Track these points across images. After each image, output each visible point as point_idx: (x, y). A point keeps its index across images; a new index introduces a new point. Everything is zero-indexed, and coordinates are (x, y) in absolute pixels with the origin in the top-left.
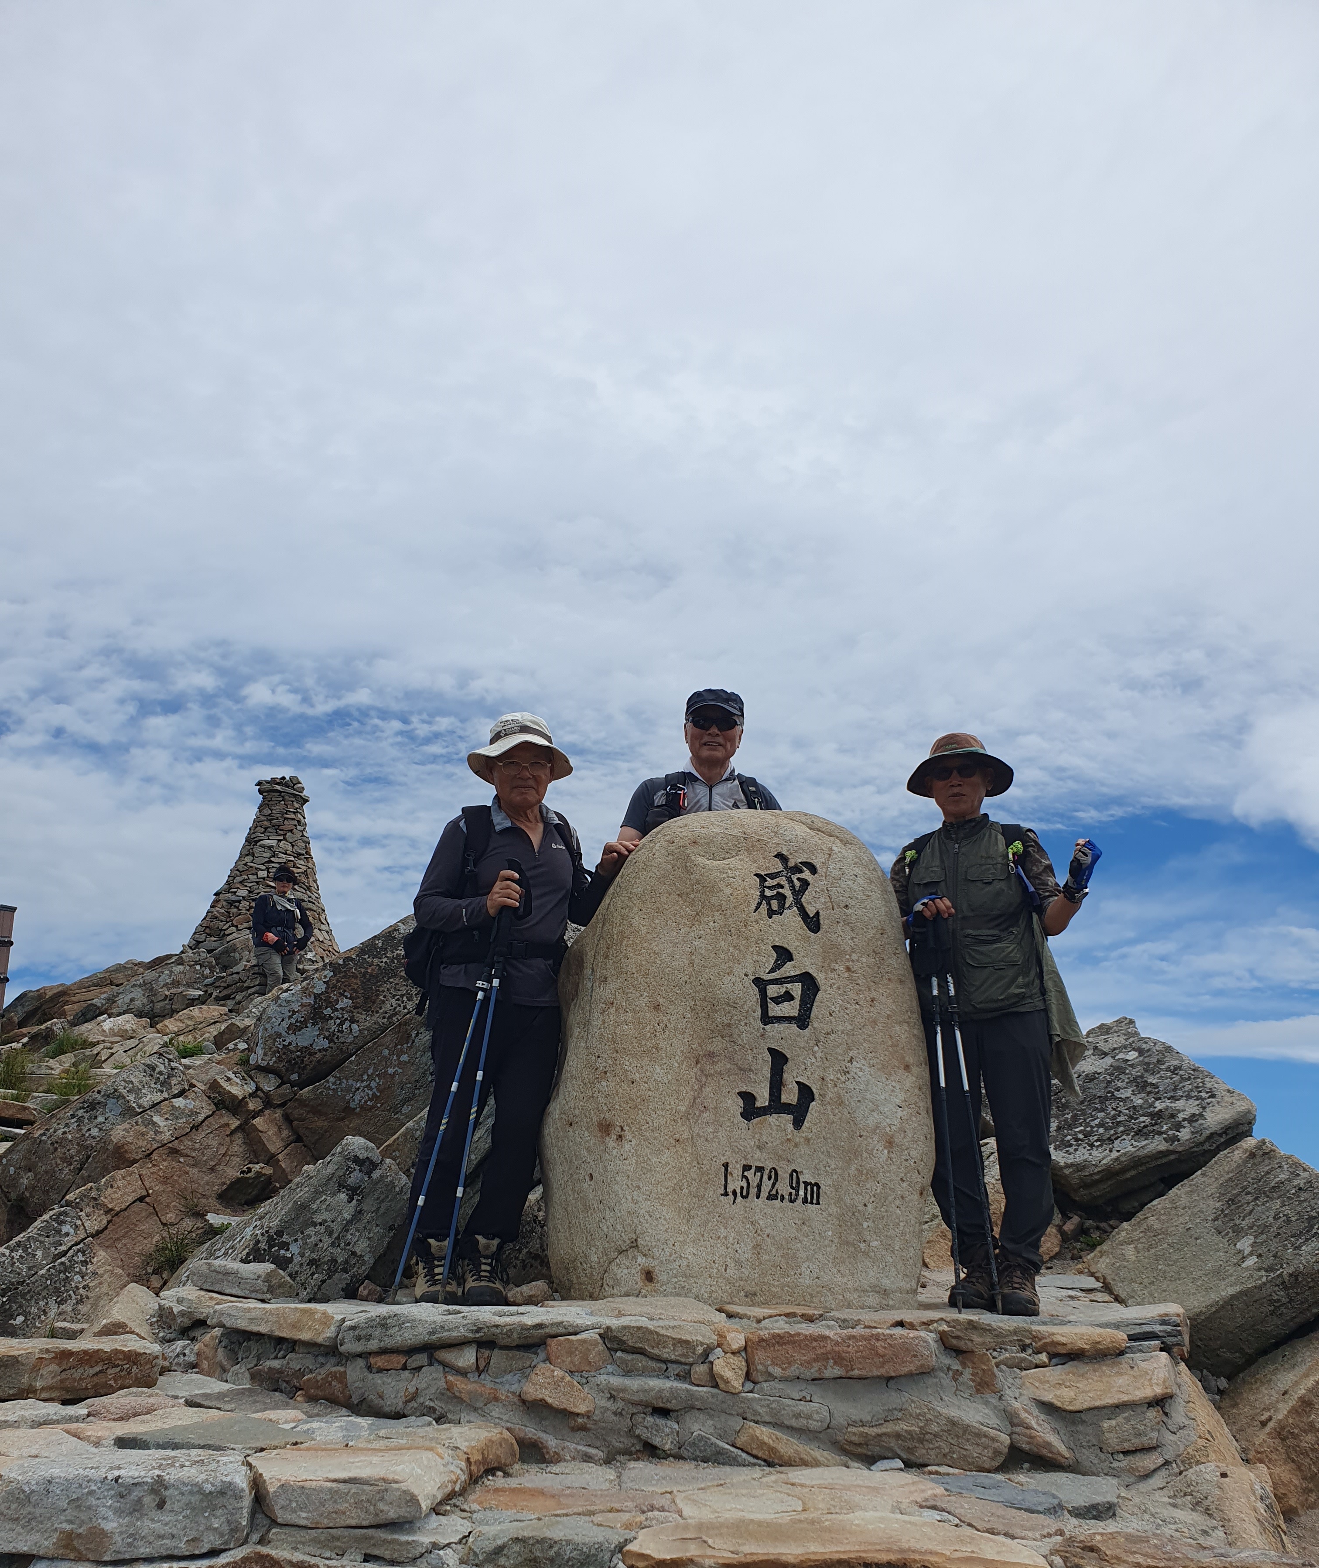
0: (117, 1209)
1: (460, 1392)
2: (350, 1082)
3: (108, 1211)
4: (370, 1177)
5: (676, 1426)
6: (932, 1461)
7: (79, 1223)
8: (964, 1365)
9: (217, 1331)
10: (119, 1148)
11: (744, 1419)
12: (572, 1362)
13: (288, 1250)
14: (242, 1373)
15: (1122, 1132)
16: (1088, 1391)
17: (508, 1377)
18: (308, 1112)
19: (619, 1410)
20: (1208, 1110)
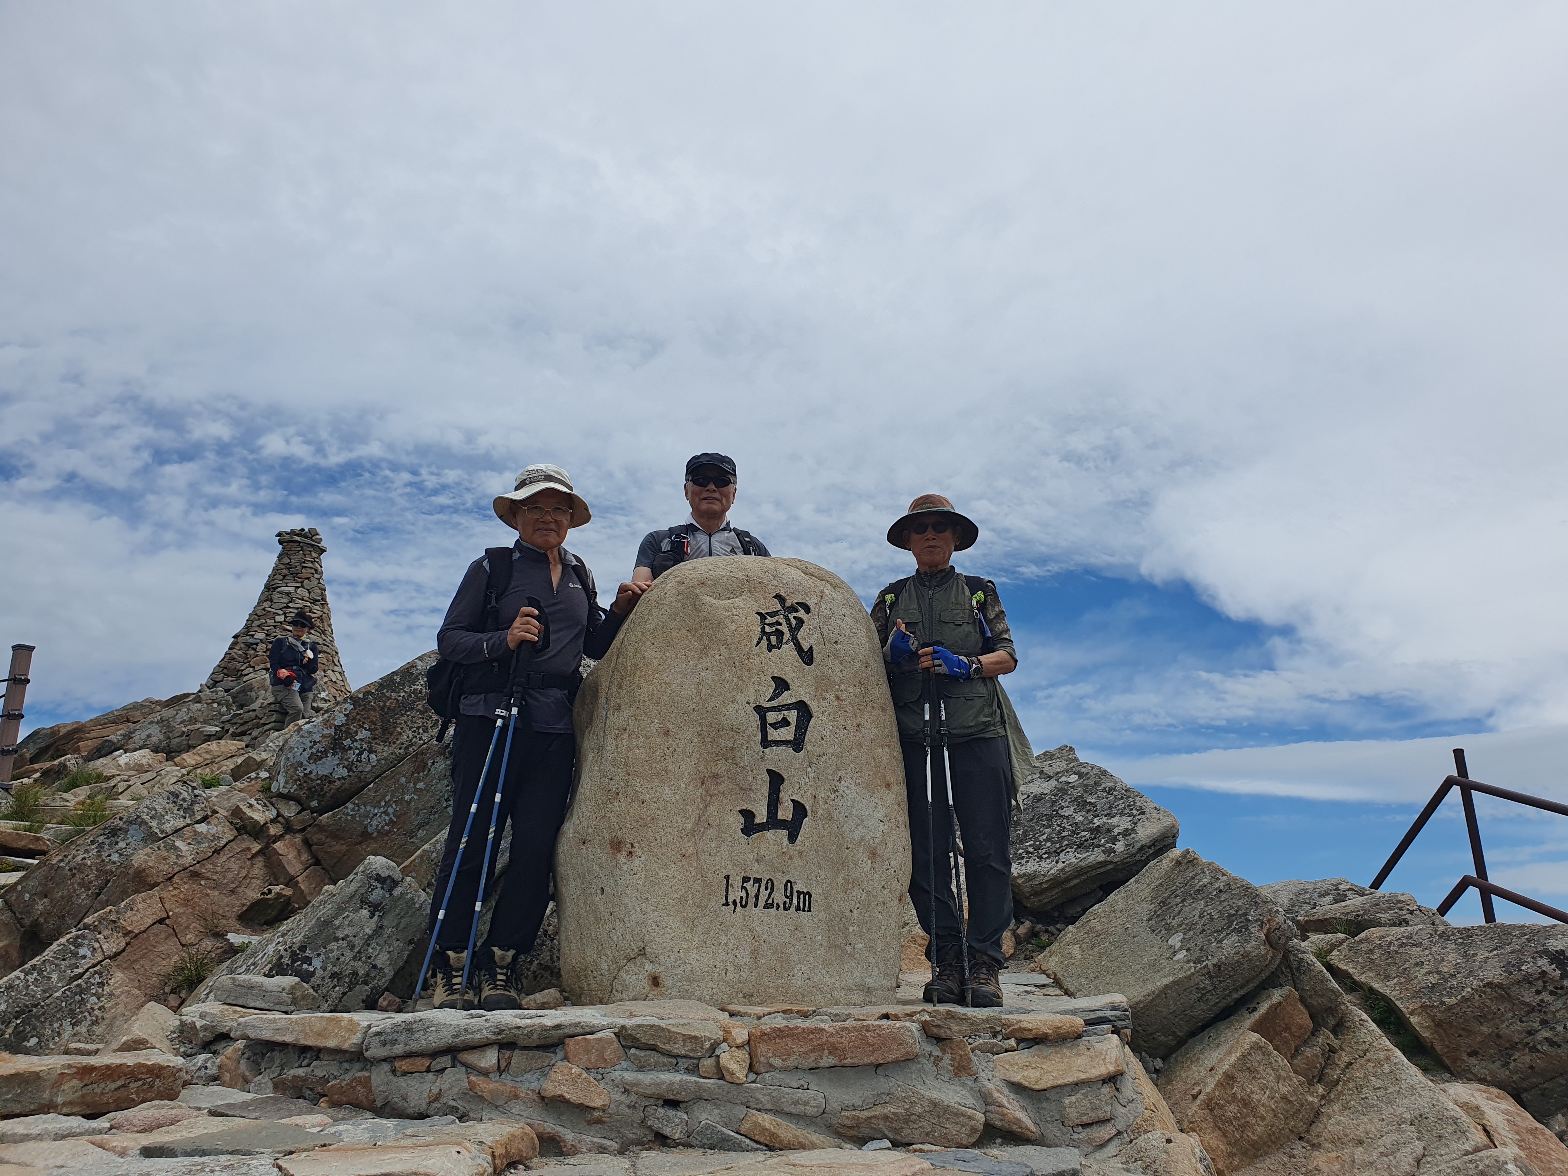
0: (136, 931)
1: (483, 1092)
2: (368, 808)
3: (127, 933)
4: (391, 894)
5: (685, 1117)
6: (916, 1140)
7: (97, 945)
8: (944, 1051)
9: (240, 1044)
10: (140, 872)
11: (747, 1107)
12: (589, 1060)
13: (310, 964)
14: (265, 1083)
15: (1066, 845)
16: (1051, 1072)
17: (528, 1076)
18: (327, 837)
19: (633, 1103)
20: (1138, 825)
